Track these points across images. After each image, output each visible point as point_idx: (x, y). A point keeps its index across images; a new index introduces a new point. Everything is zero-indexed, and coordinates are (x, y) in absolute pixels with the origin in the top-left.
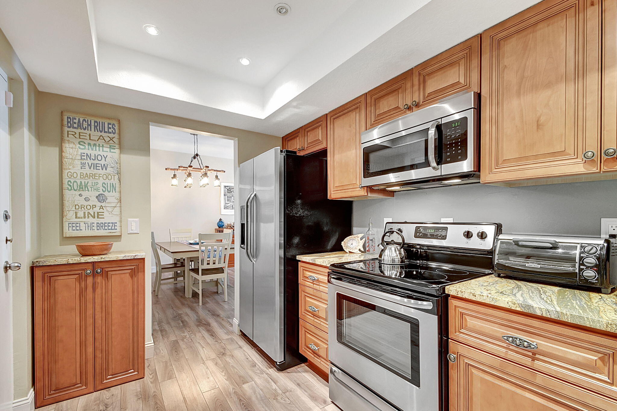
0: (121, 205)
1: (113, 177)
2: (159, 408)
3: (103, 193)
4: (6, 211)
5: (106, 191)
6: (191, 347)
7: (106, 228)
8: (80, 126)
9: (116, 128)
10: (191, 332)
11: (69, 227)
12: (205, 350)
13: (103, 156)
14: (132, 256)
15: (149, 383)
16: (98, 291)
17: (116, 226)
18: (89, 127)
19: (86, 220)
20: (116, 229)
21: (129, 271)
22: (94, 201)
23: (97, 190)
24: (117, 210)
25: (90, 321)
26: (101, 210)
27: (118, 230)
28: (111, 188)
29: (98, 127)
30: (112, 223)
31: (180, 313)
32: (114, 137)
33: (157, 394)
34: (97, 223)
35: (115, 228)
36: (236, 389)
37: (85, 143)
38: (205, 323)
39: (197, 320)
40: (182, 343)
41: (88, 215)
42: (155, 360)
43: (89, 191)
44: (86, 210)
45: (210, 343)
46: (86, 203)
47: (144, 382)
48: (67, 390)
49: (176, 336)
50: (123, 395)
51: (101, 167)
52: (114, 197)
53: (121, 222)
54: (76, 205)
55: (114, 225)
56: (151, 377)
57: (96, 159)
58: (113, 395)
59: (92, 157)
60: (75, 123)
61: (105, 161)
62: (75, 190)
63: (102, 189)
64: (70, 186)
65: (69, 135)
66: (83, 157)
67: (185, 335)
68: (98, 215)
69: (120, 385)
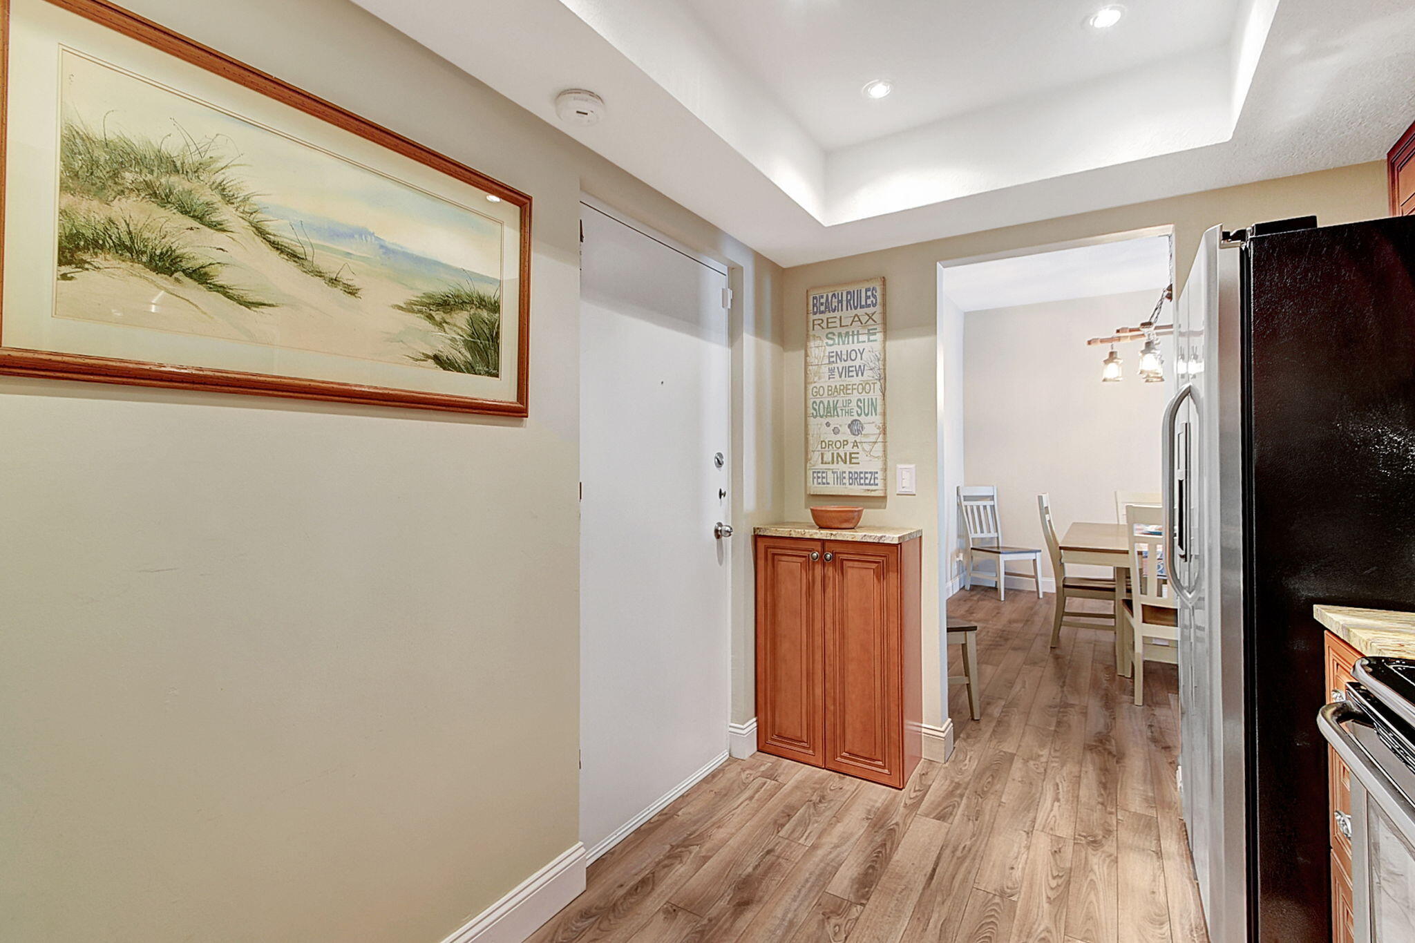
0: (885, 438)
1: (872, 386)
2: (881, 855)
3: (858, 418)
4: (720, 454)
5: (861, 414)
6: (1031, 783)
7: (862, 481)
8: (829, 308)
9: (878, 294)
10: (1058, 754)
11: (814, 478)
12: (1056, 808)
13: (857, 351)
14: (876, 536)
15: (902, 804)
16: (829, 590)
17: (877, 478)
18: (840, 304)
19: (834, 466)
20: (877, 485)
21: (874, 566)
22: (845, 434)
23: (849, 413)
24: (879, 447)
25: (818, 640)
26: (855, 450)
27: (880, 486)
28: (870, 407)
29: (852, 302)
30: (870, 473)
31: (1072, 702)
32: (875, 312)
33: (897, 829)
34: (850, 472)
35: (876, 482)
36: (1052, 935)
37: (834, 335)
38: (1113, 749)
39: (1099, 733)
40: (1020, 766)
41: (837, 458)
42: (943, 770)
43: (838, 416)
44: (835, 448)
45: (1083, 799)
46: (834, 438)
47: (895, 797)
48: (791, 744)
49: (1019, 746)
50: (852, 799)
51: (855, 372)
52: (874, 425)
53: (885, 470)
54: (822, 442)
55: (873, 477)
56: (913, 795)
57: (849, 359)
58: (841, 789)
59: (843, 357)
60: (822, 304)
61: (861, 359)
62: (821, 417)
63: (857, 411)
64: (815, 409)
65: (815, 326)
66: (832, 360)
67: (1041, 753)
68: (851, 458)
69: (860, 780)
